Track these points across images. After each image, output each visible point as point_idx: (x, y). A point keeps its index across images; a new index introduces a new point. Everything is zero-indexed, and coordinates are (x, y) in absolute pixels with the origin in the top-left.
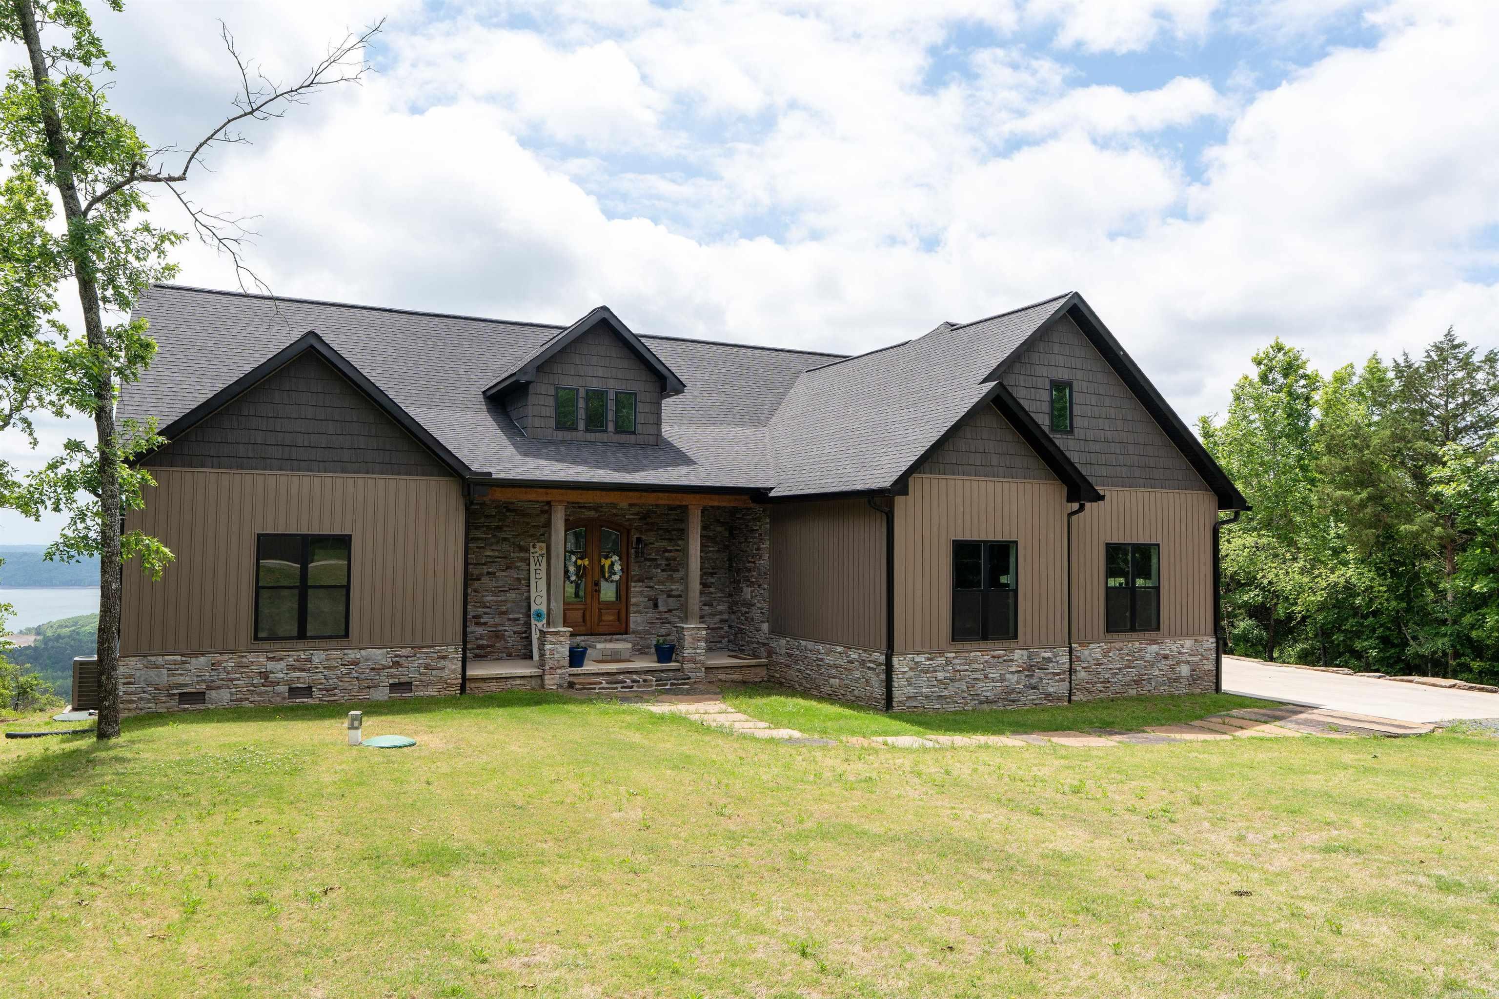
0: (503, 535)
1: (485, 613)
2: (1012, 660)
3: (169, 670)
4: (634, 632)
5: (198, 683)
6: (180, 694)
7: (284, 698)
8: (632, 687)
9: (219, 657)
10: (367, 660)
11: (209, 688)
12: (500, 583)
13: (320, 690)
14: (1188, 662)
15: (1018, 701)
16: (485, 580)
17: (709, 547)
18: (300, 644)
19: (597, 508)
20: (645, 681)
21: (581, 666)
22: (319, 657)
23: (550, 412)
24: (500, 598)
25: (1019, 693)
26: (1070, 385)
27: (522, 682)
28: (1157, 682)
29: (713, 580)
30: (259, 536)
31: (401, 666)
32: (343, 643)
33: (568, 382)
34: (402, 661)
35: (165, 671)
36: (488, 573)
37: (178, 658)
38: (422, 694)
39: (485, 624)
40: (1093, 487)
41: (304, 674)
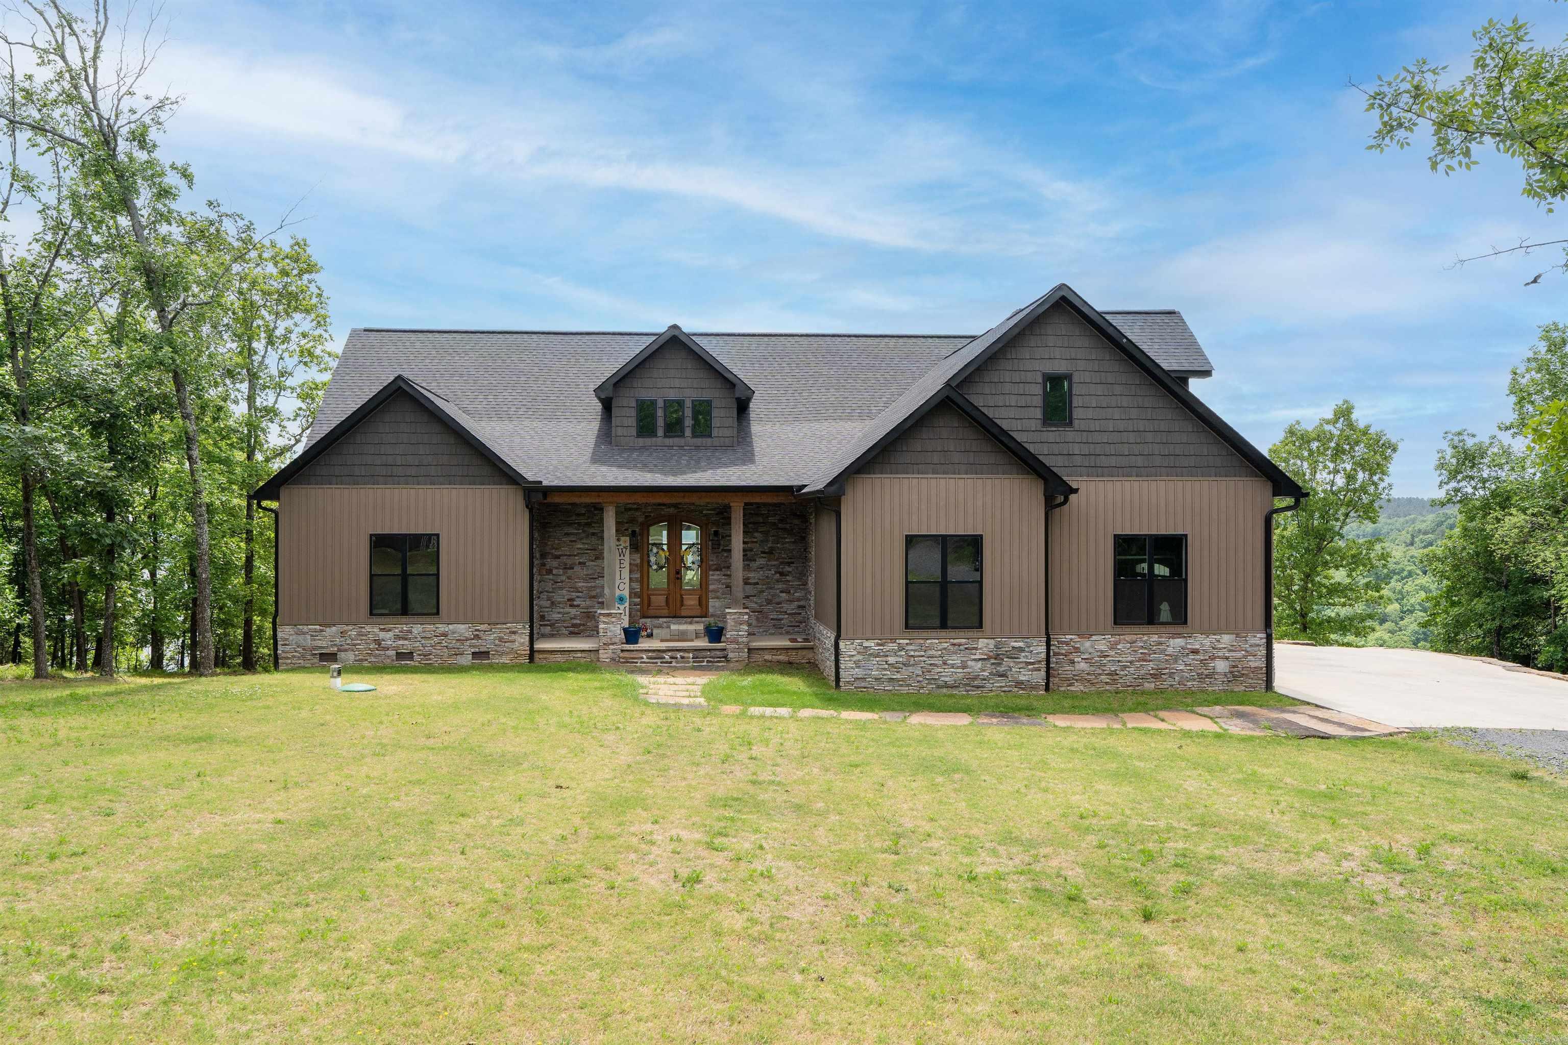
0: (592, 531)
1: (578, 597)
2: (976, 649)
3: (312, 636)
4: (712, 616)
5: (332, 646)
6: (321, 654)
7: (393, 660)
8: (671, 663)
9: (346, 628)
10: (454, 633)
11: (339, 650)
12: (590, 572)
13: (420, 655)
14: (1227, 658)
15: (983, 687)
16: (577, 568)
17: (785, 538)
18: (404, 619)
19: (675, 506)
20: (682, 657)
21: (637, 643)
22: (417, 629)
23: (632, 422)
24: (590, 585)
25: (984, 679)
26: (1068, 377)
27: (583, 655)
28: (1182, 677)
29: (790, 569)
30: (371, 535)
31: (480, 638)
32: (435, 619)
33: (646, 395)
34: (481, 634)
35: (309, 637)
36: (580, 563)
37: (318, 627)
38: (497, 661)
39: (578, 606)
40: (1062, 479)
41: (406, 642)
